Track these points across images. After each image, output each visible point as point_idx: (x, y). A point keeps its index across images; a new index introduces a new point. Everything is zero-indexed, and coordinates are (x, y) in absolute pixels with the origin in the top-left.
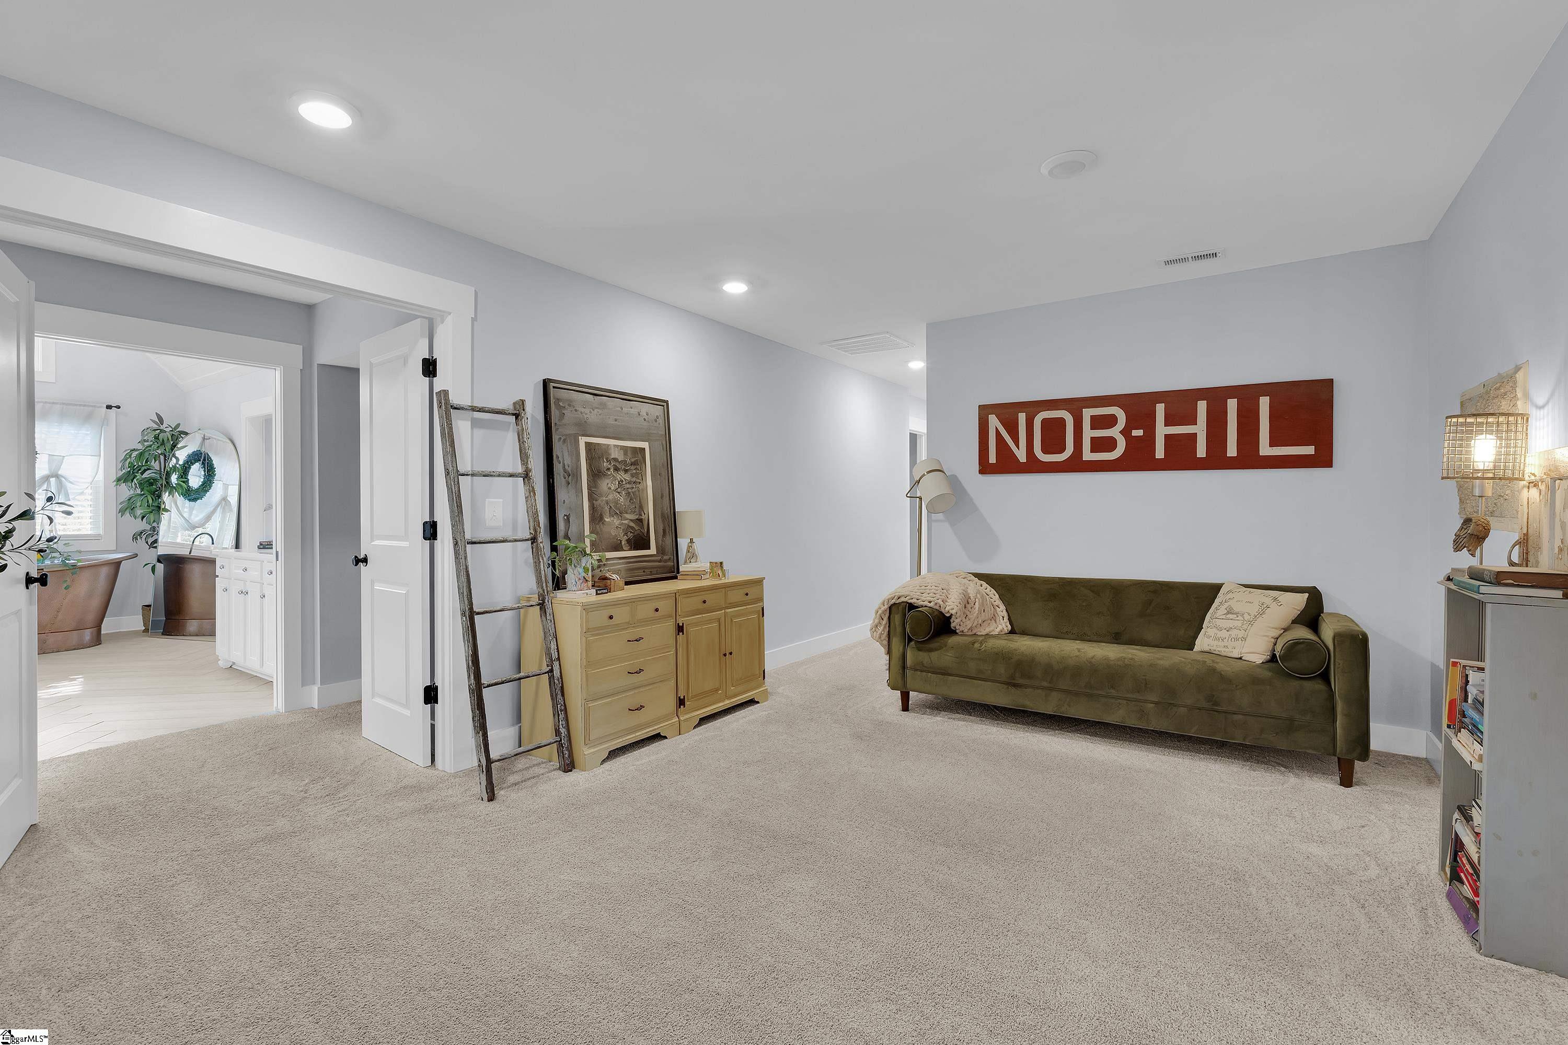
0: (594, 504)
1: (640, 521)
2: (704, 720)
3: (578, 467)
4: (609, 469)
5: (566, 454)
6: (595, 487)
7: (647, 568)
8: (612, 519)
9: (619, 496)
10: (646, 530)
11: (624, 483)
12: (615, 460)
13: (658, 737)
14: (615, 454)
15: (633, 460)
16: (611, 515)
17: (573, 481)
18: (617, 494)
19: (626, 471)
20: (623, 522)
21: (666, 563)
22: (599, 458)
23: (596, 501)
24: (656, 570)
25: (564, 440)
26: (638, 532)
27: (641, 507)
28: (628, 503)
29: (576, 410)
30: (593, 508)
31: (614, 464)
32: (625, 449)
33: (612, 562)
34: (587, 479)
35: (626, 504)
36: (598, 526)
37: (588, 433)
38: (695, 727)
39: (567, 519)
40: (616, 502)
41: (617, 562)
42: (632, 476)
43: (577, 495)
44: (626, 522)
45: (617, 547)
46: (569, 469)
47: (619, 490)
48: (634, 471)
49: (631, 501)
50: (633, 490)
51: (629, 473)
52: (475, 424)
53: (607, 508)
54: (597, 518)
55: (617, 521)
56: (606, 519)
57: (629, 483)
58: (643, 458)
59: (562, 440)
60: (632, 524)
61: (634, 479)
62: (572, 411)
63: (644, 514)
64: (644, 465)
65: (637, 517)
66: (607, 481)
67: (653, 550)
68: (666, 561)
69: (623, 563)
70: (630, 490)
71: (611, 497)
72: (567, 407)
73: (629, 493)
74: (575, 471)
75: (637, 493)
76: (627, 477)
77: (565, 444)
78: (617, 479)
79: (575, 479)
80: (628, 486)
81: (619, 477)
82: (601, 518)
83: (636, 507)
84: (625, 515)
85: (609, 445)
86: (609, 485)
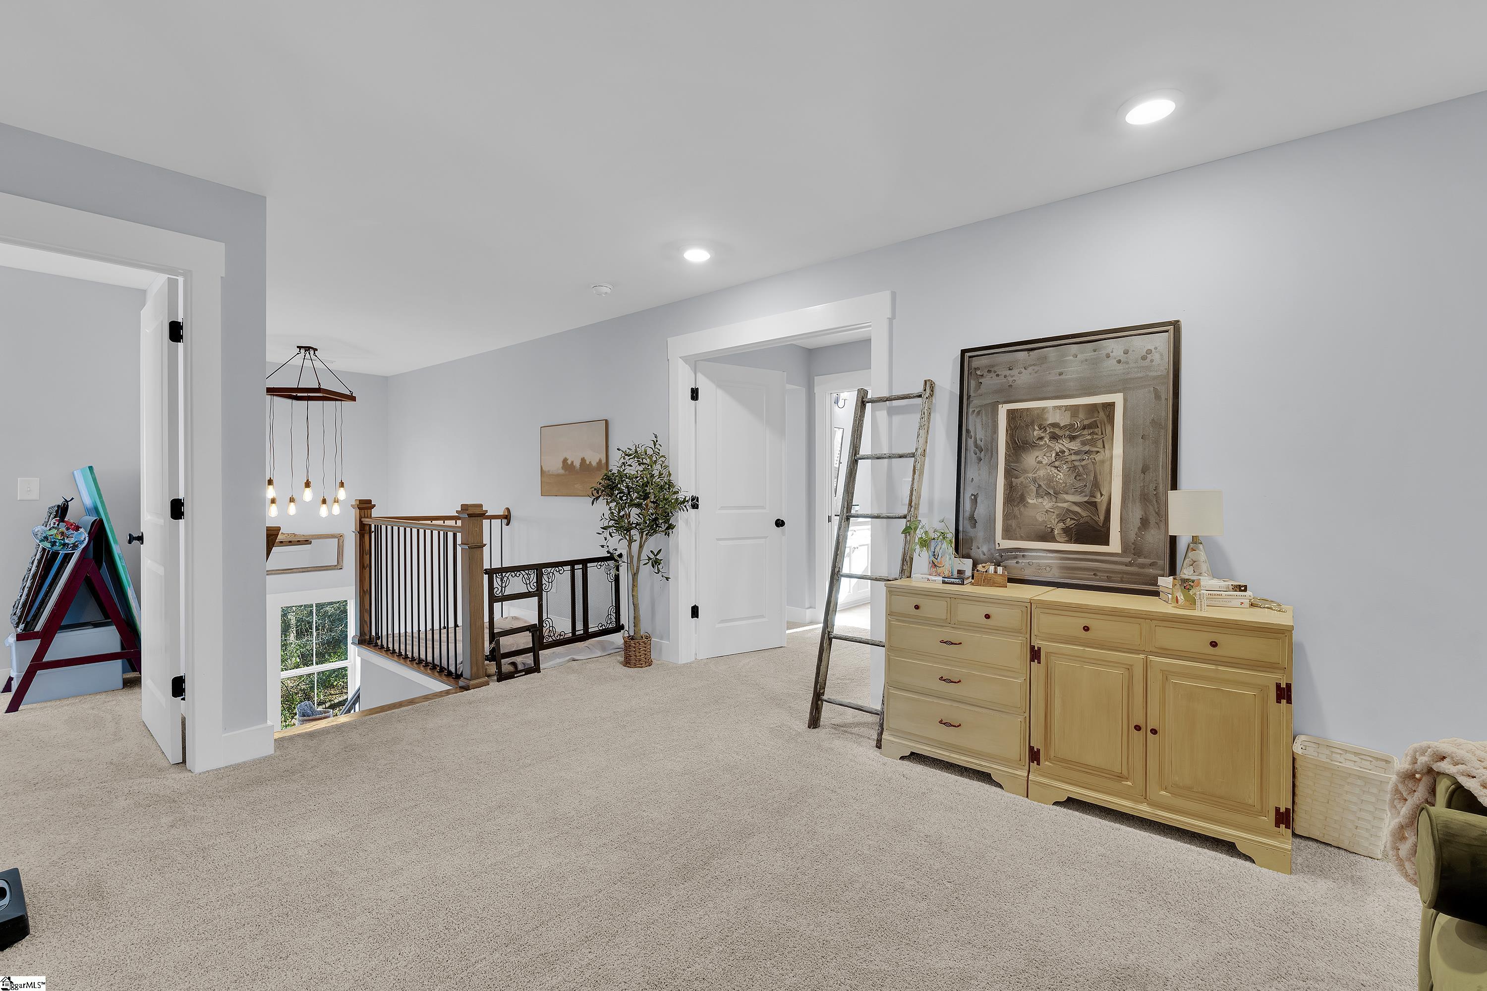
0: (1012, 482)
1: (1092, 505)
2: (1071, 803)
3: (994, 440)
4: (1041, 438)
5: (979, 427)
6: (1017, 462)
7: (1100, 571)
8: (1040, 500)
9: (1056, 471)
10: (1102, 517)
11: (1066, 454)
12: (1055, 425)
13: (985, 777)
14: (1051, 418)
15: (1086, 422)
16: (1038, 495)
17: (987, 457)
18: (1053, 469)
19: (1072, 438)
20: (1060, 505)
21: (1143, 568)
22: (1027, 426)
23: (1016, 478)
24: (1121, 576)
25: (979, 413)
26: (1088, 519)
27: (1096, 485)
28: (1071, 480)
29: (998, 375)
30: (1010, 488)
31: (1052, 430)
32: (1074, 410)
33: (1038, 554)
34: (1006, 453)
35: (1068, 481)
36: (1016, 509)
37: (1012, 398)
38: (1056, 803)
39: (975, 500)
40: (1050, 480)
41: (1045, 555)
42: (1084, 443)
43: (990, 472)
44: (1065, 505)
45: (1047, 536)
46: (982, 444)
47: (1057, 464)
48: (1089, 437)
49: (1078, 478)
50: (1084, 463)
51: (1078, 440)
52: (891, 412)
53: (1033, 488)
54: (1015, 497)
55: (1047, 504)
56: (1030, 501)
57: (1077, 453)
58: (1108, 416)
59: (976, 412)
60: (1077, 509)
61: (1087, 448)
62: (992, 377)
63: (1102, 495)
64: (1108, 428)
65: (1086, 499)
66: (1037, 453)
67: (1115, 545)
68: (1142, 566)
69: (1056, 558)
70: (1076, 463)
71: (1042, 473)
72: (985, 374)
73: (1075, 467)
74: (989, 446)
75: (1091, 467)
76: (1075, 446)
77: (980, 417)
78: (1055, 450)
79: (990, 454)
80: (1074, 457)
81: (1058, 447)
82: (1022, 499)
83: (1085, 486)
84: (1065, 496)
85: (1046, 407)
86: (1040, 459)
